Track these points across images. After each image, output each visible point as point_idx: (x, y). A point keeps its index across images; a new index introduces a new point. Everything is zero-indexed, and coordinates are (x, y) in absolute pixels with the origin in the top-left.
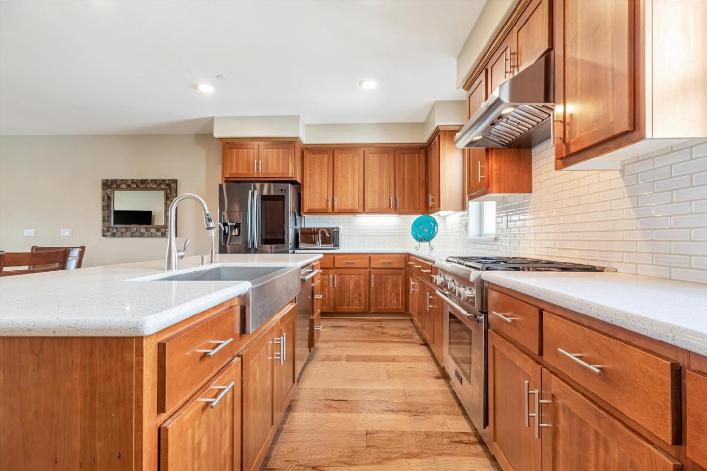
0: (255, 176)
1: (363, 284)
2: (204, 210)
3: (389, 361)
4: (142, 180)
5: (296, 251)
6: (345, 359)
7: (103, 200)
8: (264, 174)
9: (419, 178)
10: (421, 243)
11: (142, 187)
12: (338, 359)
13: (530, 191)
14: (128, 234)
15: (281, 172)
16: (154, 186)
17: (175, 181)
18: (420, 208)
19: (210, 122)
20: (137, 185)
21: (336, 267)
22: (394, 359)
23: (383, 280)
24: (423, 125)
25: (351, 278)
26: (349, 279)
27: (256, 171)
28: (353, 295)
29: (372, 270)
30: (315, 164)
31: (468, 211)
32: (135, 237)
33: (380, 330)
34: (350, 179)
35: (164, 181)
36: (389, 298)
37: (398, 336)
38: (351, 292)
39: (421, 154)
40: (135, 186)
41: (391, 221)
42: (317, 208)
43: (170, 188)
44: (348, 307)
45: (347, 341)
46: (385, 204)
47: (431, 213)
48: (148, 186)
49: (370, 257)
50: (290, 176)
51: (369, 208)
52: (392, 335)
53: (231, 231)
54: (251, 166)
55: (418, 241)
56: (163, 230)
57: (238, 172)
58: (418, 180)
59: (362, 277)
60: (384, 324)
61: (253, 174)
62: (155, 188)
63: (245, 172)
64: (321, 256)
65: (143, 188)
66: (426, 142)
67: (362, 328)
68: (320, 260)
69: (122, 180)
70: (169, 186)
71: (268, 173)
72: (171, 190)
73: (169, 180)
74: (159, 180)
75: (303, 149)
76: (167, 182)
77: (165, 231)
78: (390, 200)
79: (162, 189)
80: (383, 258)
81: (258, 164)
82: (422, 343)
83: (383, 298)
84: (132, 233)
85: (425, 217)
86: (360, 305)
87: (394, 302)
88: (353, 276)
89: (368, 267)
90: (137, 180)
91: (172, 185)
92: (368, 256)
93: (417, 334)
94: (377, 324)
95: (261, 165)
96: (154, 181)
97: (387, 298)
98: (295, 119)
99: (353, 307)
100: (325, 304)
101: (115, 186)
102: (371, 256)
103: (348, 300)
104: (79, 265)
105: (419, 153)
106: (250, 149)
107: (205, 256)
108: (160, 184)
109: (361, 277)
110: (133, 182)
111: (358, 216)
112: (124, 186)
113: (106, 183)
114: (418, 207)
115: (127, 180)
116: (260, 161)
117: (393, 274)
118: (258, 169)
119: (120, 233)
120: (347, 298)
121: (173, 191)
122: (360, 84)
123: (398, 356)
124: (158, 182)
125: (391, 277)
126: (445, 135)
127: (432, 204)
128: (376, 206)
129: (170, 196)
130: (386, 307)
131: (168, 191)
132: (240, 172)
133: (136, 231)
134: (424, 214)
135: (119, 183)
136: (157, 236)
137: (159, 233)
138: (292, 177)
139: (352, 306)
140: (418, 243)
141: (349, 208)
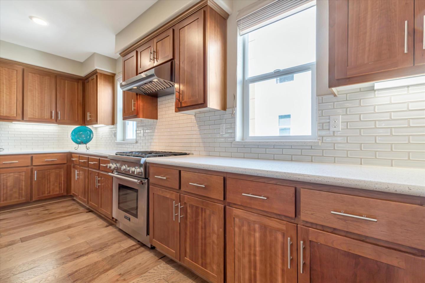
1: (24, 179)
3: (65, 229)
9: (78, 100)
10: (79, 145)
13: (157, 119)
18: (78, 121)
22: (69, 227)
23: (46, 173)
24: (81, 64)
25: (9, 176)
26: (6, 177)
28: (11, 190)
29: (34, 167)
31: (116, 125)
33: (46, 212)
34: (5, 90)
36: (52, 187)
37: (66, 212)
38: (9, 188)
39: (79, 84)
41: (51, 128)
44: (5, 202)
46: (47, 115)
47: (88, 125)
49: (32, 158)
51: (29, 117)
52: (60, 213)
55: (77, 144)
58: (76, 101)
59: (24, 174)
66: (84, 76)
67: (27, 215)
78: (51, 113)
80: (46, 157)
82: (88, 211)
83: (46, 187)
85: (83, 127)
86: (21, 198)
87: (58, 189)
88: (12, 174)
89: (30, 164)
92: (30, 156)
93: (81, 207)
94: (41, 209)
97: (50, 187)
99: (11, 201)
102: (34, 156)
105: (78, 82)
109: (21, 174)
111: (13, 122)
114: (77, 120)
117: (56, 168)
120: (4, 194)
123: (72, 224)
125: (54, 170)
126: (101, 76)
127: (90, 119)
128: (37, 115)
130: (49, 194)
134: (81, 125)
139: (11, 200)
140: (77, 145)
141: (5, 115)
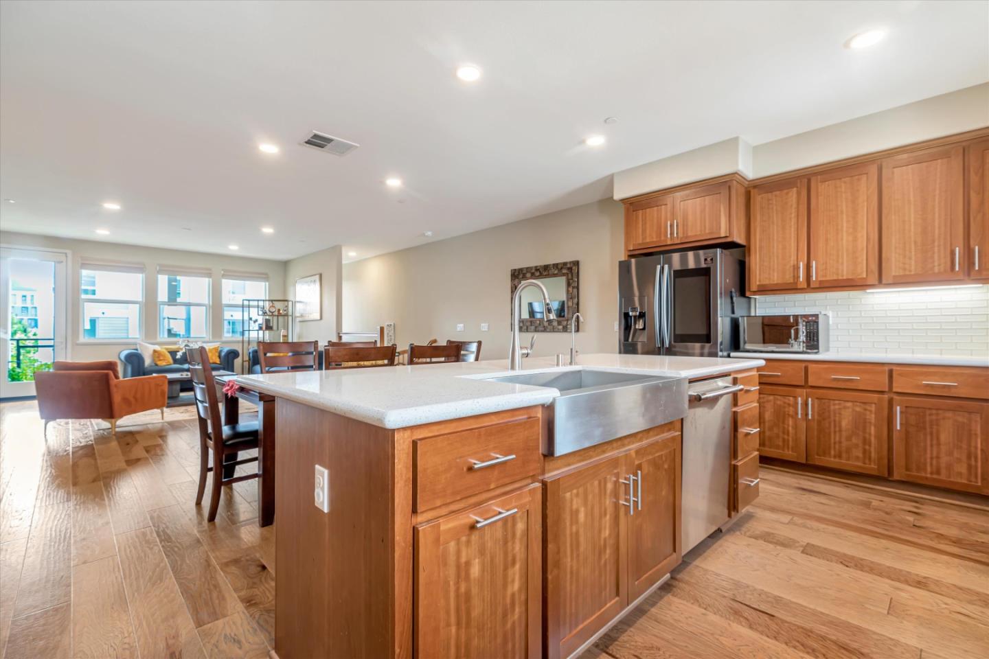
0: (669, 243)
1: (873, 421)
2: (545, 299)
3: (907, 582)
4: (545, 266)
5: (733, 354)
6: (802, 549)
7: (512, 292)
8: (681, 238)
11: (545, 273)
12: (786, 544)
14: (533, 328)
15: (707, 231)
16: (556, 272)
17: (577, 263)
19: (609, 182)
20: (540, 272)
21: (810, 383)
22: (921, 583)
23: (928, 418)
25: (845, 408)
26: (840, 409)
27: (669, 236)
28: (849, 439)
29: (896, 397)
30: (772, 208)
32: (538, 331)
33: (911, 518)
34: (845, 225)
35: (565, 264)
36: (944, 459)
38: (844, 434)
40: (538, 274)
42: (775, 282)
43: (571, 272)
44: (837, 460)
45: (819, 520)
46: (939, 262)
48: (550, 272)
49: (891, 373)
50: (723, 235)
51: (893, 274)
53: (635, 323)
54: (663, 230)
56: (565, 323)
57: (644, 241)
59: (873, 408)
60: (926, 510)
61: (666, 241)
62: (557, 274)
63: (655, 240)
64: (762, 363)
65: (546, 275)
67: (867, 505)
68: (759, 369)
69: (527, 268)
70: (570, 269)
71: (687, 237)
72: (572, 275)
73: (570, 262)
74: (561, 263)
75: (748, 189)
76: (569, 266)
77: (567, 325)
78: (953, 253)
79: (564, 275)
80: (927, 374)
81: (672, 226)
83: (928, 456)
84: (536, 327)
86: (867, 461)
87: (963, 469)
88: (849, 404)
89: (887, 390)
90: (540, 266)
91: (574, 268)
92: (887, 368)
94: (908, 506)
95: (677, 226)
96: (555, 266)
97: (938, 457)
98: (731, 144)
99: (850, 462)
100: (788, 448)
101: (521, 276)
102: (894, 368)
103: (837, 446)
104: (477, 359)
106: (661, 205)
108: (562, 268)
109: (868, 408)
110: (537, 269)
111: (868, 291)
112: (528, 275)
113: (514, 273)
115: (531, 268)
116: (675, 221)
117: (953, 410)
118: (672, 234)
119: (525, 328)
120: (835, 443)
121: (575, 275)
122: (847, 45)
123: (937, 583)
124: (560, 267)
125: (949, 414)
128: (913, 267)
129: (571, 281)
130: (935, 476)
131: (570, 275)
132: (648, 240)
133: (540, 324)
135: (524, 272)
136: (558, 331)
137: (561, 327)
138: (726, 237)
139: (848, 459)
141: (845, 278)
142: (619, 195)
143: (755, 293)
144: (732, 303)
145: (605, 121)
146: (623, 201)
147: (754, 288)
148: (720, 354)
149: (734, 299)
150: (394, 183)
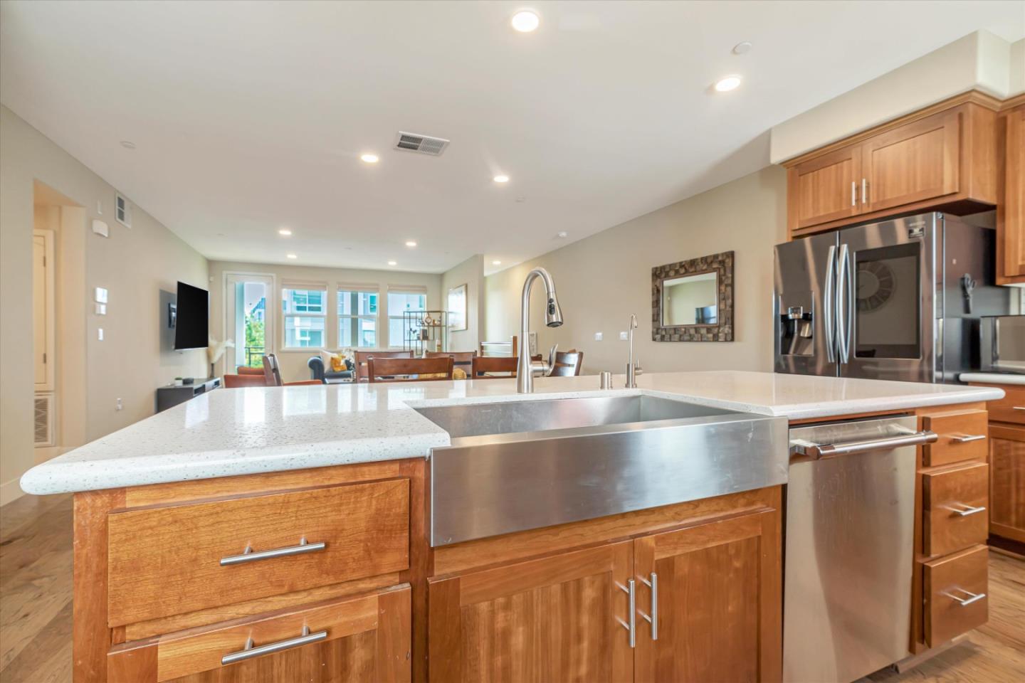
0: (854, 213)
2: (548, 293)
4: (691, 261)
7: (653, 294)
8: (874, 204)
11: (691, 270)
14: (677, 336)
15: (919, 189)
16: (705, 267)
17: (731, 255)
20: (686, 269)
27: (854, 203)
32: (683, 341)
35: (716, 256)
40: (682, 271)
43: (724, 266)
48: (698, 268)
50: (947, 191)
53: (799, 330)
54: (844, 196)
56: (716, 331)
57: (817, 215)
61: (850, 211)
62: (706, 270)
63: (832, 211)
64: (999, 393)
65: (692, 272)
69: (670, 265)
70: (722, 262)
71: (884, 202)
72: (725, 271)
73: (723, 254)
74: (711, 256)
75: (1001, 115)
76: (720, 258)
77: (719, 332)
79: (714, 270)
81: (858, 189)
84: (681, 336)
90: (685, 261)
91: (727, 261)
95: (868, 187)
96: (704, 260)
101: (663, 275)
106: (842, 161)
107: (606, 374)
108: (712, 262)
110: (682, 265)
112: (672, 273)
113: (656, 271)
116: (864, 181)
118: (858, 200)
119: (669, 336)
121: (728, 271)
124: (709, 260)
129: (723, 278)
131: (722, 271)
132: (822, 213)
133: (685, 332)
135: (667, 269)
136: (708, 341)
137: (710, 335)
138: (954, 194)
142: (777, 157)
143: (1014, 278)
144: (965, 296)
145: (734, 51)
146: (785, 164)
147: (1012, 269)
148: (937, 374)
149: (970, 290)
150: (501, 179)
